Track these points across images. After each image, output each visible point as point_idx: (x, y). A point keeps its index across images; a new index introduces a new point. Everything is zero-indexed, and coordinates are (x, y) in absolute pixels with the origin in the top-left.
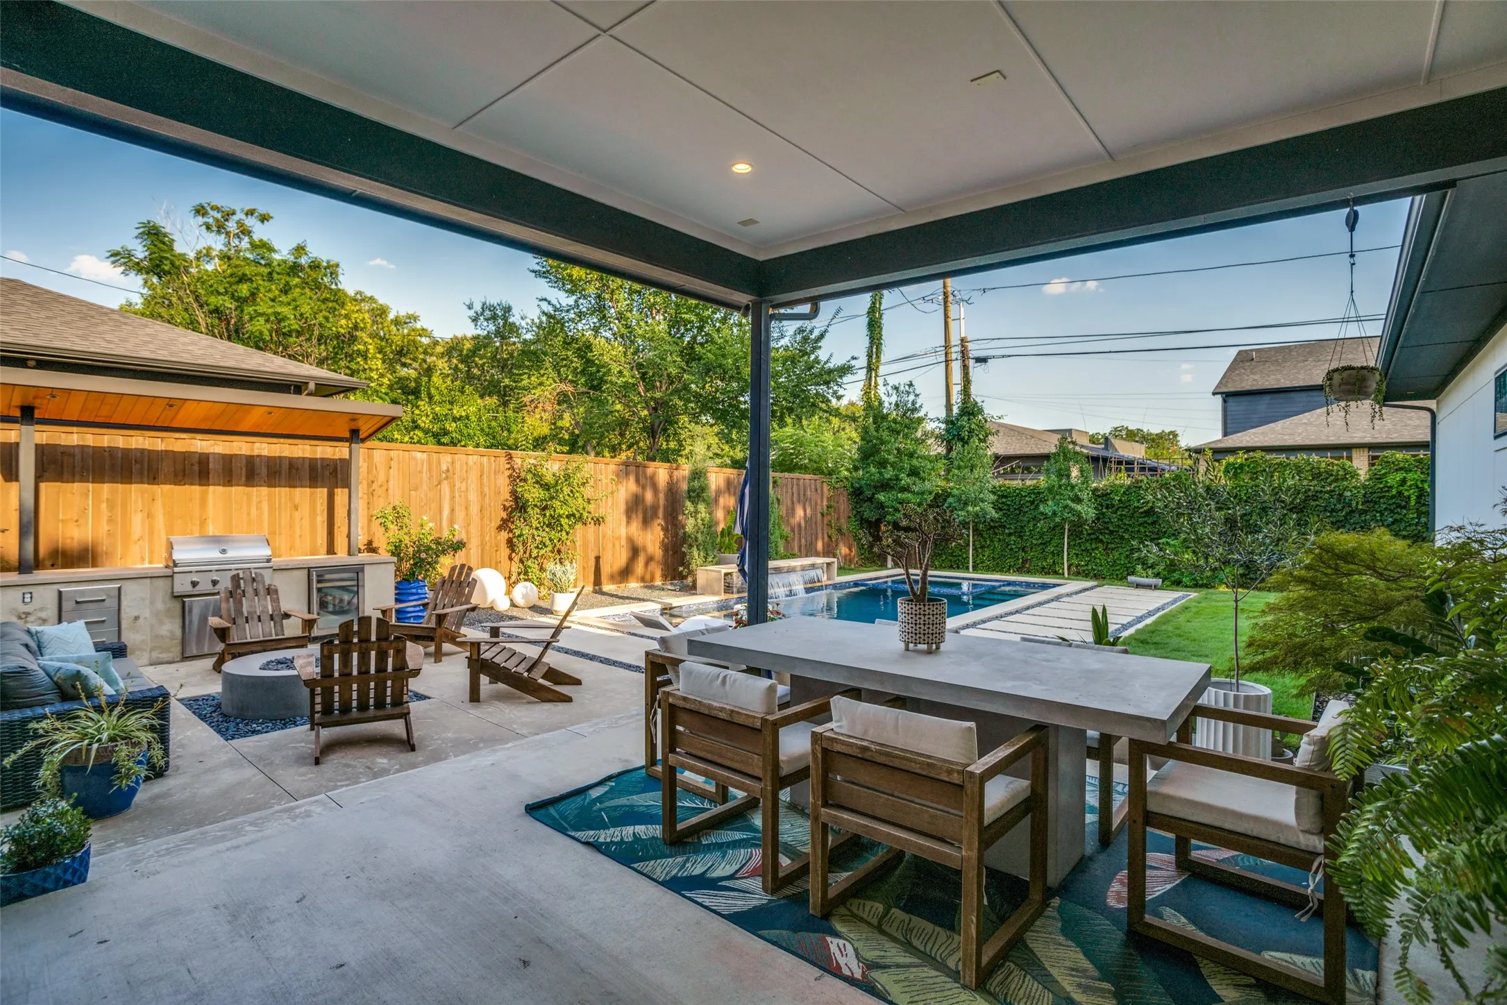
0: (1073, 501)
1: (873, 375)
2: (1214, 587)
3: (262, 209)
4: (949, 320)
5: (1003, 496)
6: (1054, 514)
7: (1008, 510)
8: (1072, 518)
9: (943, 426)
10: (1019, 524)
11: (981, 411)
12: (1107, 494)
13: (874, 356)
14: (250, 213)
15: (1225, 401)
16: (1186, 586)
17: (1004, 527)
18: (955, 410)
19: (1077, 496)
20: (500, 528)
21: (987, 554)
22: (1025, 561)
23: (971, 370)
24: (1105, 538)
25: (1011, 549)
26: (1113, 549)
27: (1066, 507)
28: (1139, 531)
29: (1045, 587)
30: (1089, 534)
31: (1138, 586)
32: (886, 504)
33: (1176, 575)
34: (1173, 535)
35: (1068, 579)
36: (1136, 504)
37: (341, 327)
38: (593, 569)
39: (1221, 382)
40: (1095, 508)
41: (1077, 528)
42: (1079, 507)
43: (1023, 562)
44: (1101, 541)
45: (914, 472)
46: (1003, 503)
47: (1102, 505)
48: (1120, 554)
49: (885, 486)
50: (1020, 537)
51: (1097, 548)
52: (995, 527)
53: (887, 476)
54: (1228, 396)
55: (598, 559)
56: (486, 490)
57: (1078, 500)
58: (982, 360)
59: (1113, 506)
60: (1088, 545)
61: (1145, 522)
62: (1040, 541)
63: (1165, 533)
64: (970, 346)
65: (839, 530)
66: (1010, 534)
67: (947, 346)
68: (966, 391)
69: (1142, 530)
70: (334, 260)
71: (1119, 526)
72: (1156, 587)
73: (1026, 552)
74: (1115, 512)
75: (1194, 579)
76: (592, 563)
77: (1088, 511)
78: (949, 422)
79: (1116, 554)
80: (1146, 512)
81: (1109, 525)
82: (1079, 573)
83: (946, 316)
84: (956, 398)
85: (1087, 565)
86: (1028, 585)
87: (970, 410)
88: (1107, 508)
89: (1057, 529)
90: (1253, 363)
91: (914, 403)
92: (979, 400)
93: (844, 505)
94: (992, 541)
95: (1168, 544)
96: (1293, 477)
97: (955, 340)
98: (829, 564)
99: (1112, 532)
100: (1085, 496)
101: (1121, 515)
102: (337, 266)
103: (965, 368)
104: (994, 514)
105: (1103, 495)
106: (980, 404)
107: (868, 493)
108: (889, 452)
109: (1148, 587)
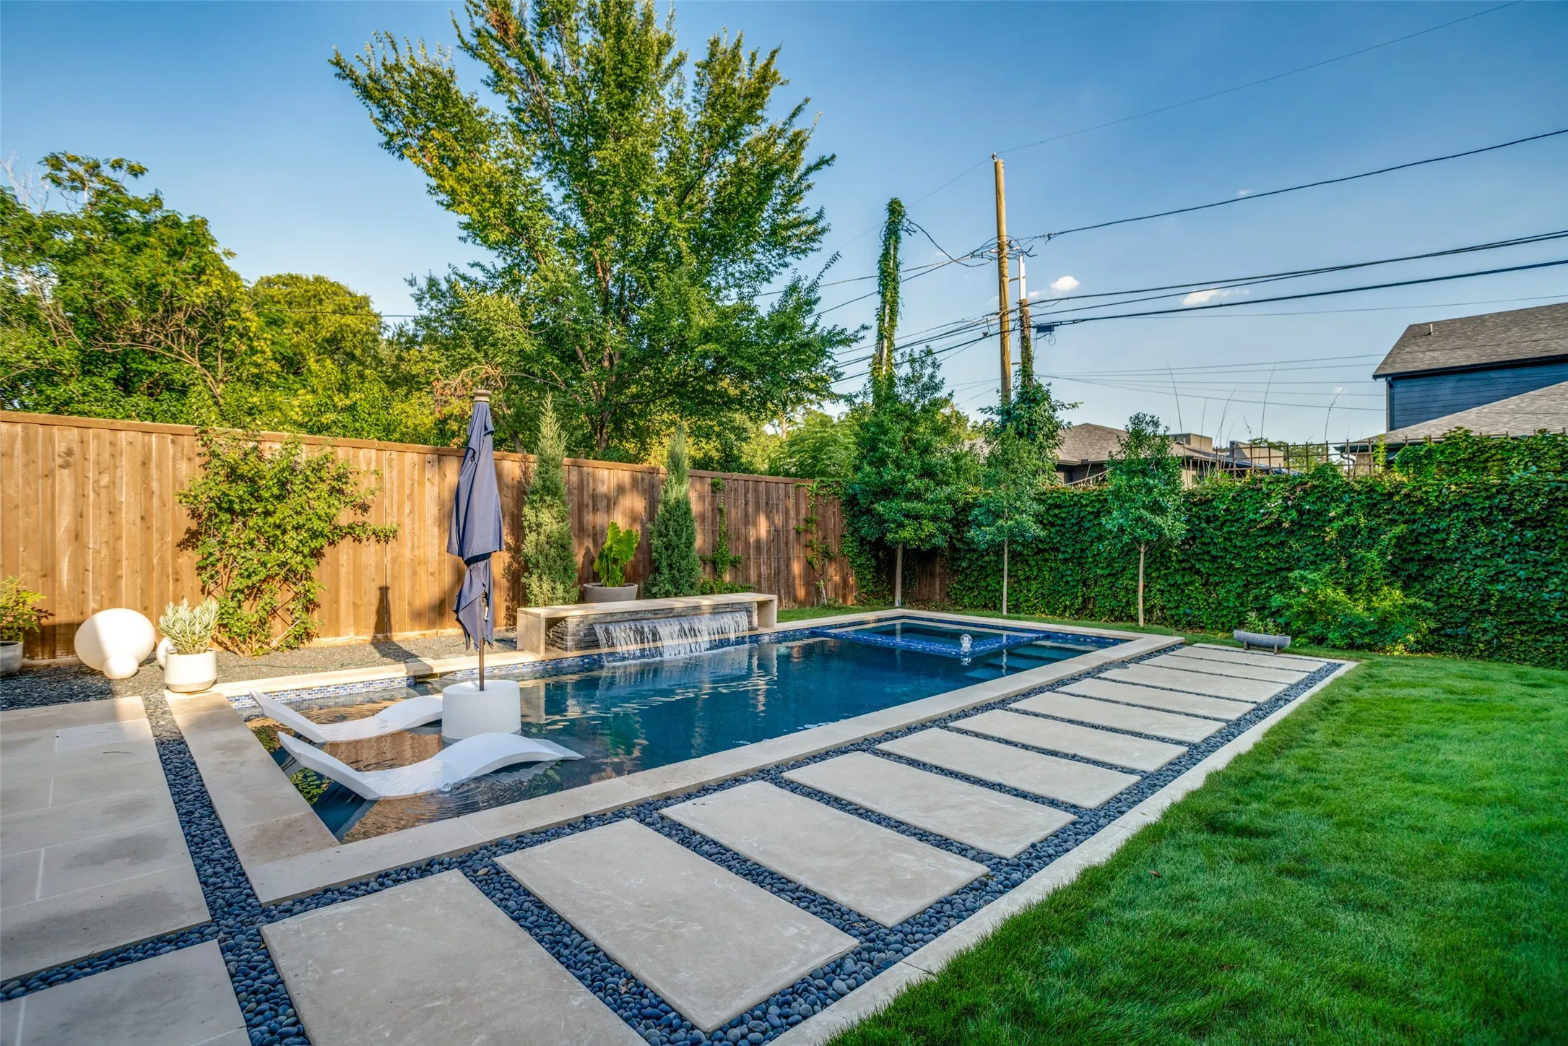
0: (1153, 511)
1: (886, 344)
2: (1382, 649)
3: (133, 158)
4: (1006, 280)
5: (1057, 506)
6: (1122, 530)
7: (1063, 525)
8: (1148, 536)
9: (997, 418)
10: (1078, 546)
11: (1046, 397)
12: (1208, 501)
13: (887, 319)
14: (117, 165)
15: (1391, 386)
16: (1334, 646)
17: (1058, 550)
18: (1014, 397)
19: (1156, 502)
20: (183, 545)
21: (1034, 588)
22: (1086, 600)
23: (1032, 343)
24: (1203, 567)
25: (1067, 583)
26: (1217, 584)
27: (1140, 519)
28: (1257, 557)
29: (1102, 643)
30: (1180, 562)
31: (1250, 646)
32: (886, 517)
33: (1317, 629)
34: (1313, 563)
35: (1143, 630)
36: (1252, 516)
37: (198, 296)
38: (374, 608)
39: (1385, 363)
40: (1188, 521)
41: (1159, 552)
42: (1158, 520)
43: (1084, 601)
44: (1198, 572)
45: (928, 472)
46: (1056, 516)
47: (1199, 518)
48: (1229, 591)
49: (886, 492)
50: (1080, 564)
51: (1191, 583)
52: (1044, 550)
53: (887, 477)
54: (1395, 380)
55: (384, 591)
56: (155, 485)
57: (1157, 508)
58: (1046, 329)
59: (1216, 518)
60: (1178, 577)
61: (1267, 543)
62: (1107, 571)
63: (1299, 560)
64: (1031, 311)
65: (826, 554)
66: (1065, 561)
67: (1002, 315)
68: (1026, 372)
69: (1262, 554)
70: (200, 213)
71: (1225, 550)
72: (1281, 649)
73: (1088, 587)
74: (1221, 529)
75: (1349, 636)
76: (373, 599)
77: (1174, 526)
78: (1007, 413)
79: (1222, 592)
80: (1267, 527)
81: (1211, 548)
82: (1162, 619)
83: (1001, 275)
84: (1015, 381)
85: (1177, 607)
86: (1077, 638)
87: (1033, 396)
88: (1208, 521)
89: (1129, 552)
90: (1430, 338)
91: (932, 377)
92: (1043, 381)
93: (834, 518)
94: (1040, 570)
95: (1303, 578)
96: (1526, 468)
97: (1011, 304)
98: (762, 605)
99: (1214, 558)
100: (1170, 502)
101: (1230, 532)
102: (204, 222)
103: (1025, 340)
104: (1037, 530)
105: (1202, 503)
106: (1045, 388)
107: (863, 501)
108: (892, 444)
109: (1267, 647)
